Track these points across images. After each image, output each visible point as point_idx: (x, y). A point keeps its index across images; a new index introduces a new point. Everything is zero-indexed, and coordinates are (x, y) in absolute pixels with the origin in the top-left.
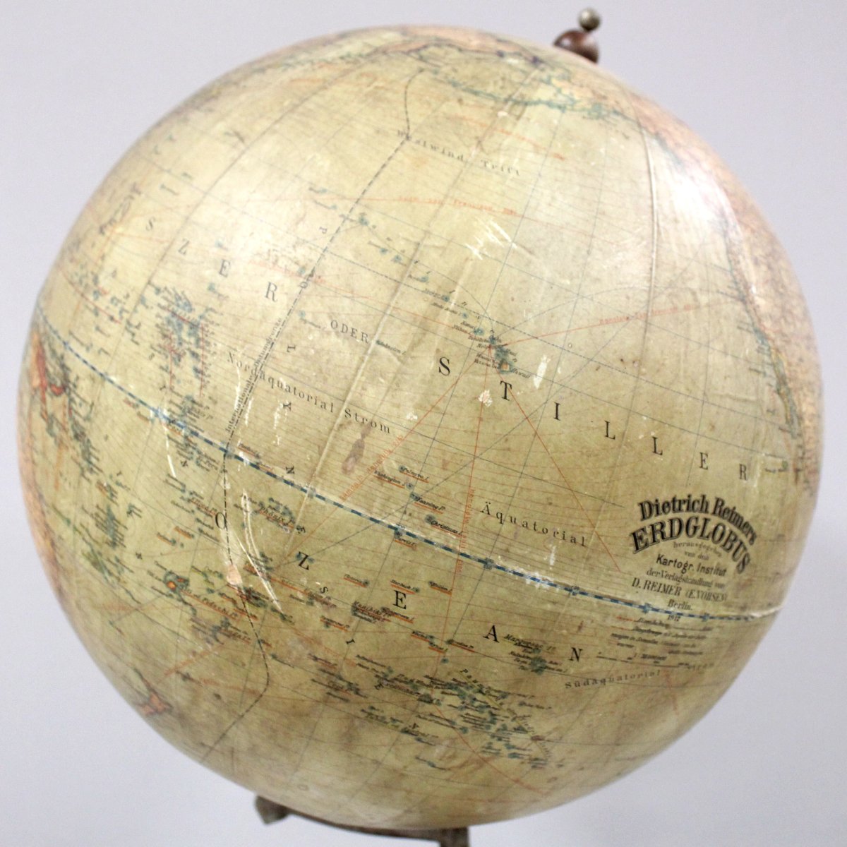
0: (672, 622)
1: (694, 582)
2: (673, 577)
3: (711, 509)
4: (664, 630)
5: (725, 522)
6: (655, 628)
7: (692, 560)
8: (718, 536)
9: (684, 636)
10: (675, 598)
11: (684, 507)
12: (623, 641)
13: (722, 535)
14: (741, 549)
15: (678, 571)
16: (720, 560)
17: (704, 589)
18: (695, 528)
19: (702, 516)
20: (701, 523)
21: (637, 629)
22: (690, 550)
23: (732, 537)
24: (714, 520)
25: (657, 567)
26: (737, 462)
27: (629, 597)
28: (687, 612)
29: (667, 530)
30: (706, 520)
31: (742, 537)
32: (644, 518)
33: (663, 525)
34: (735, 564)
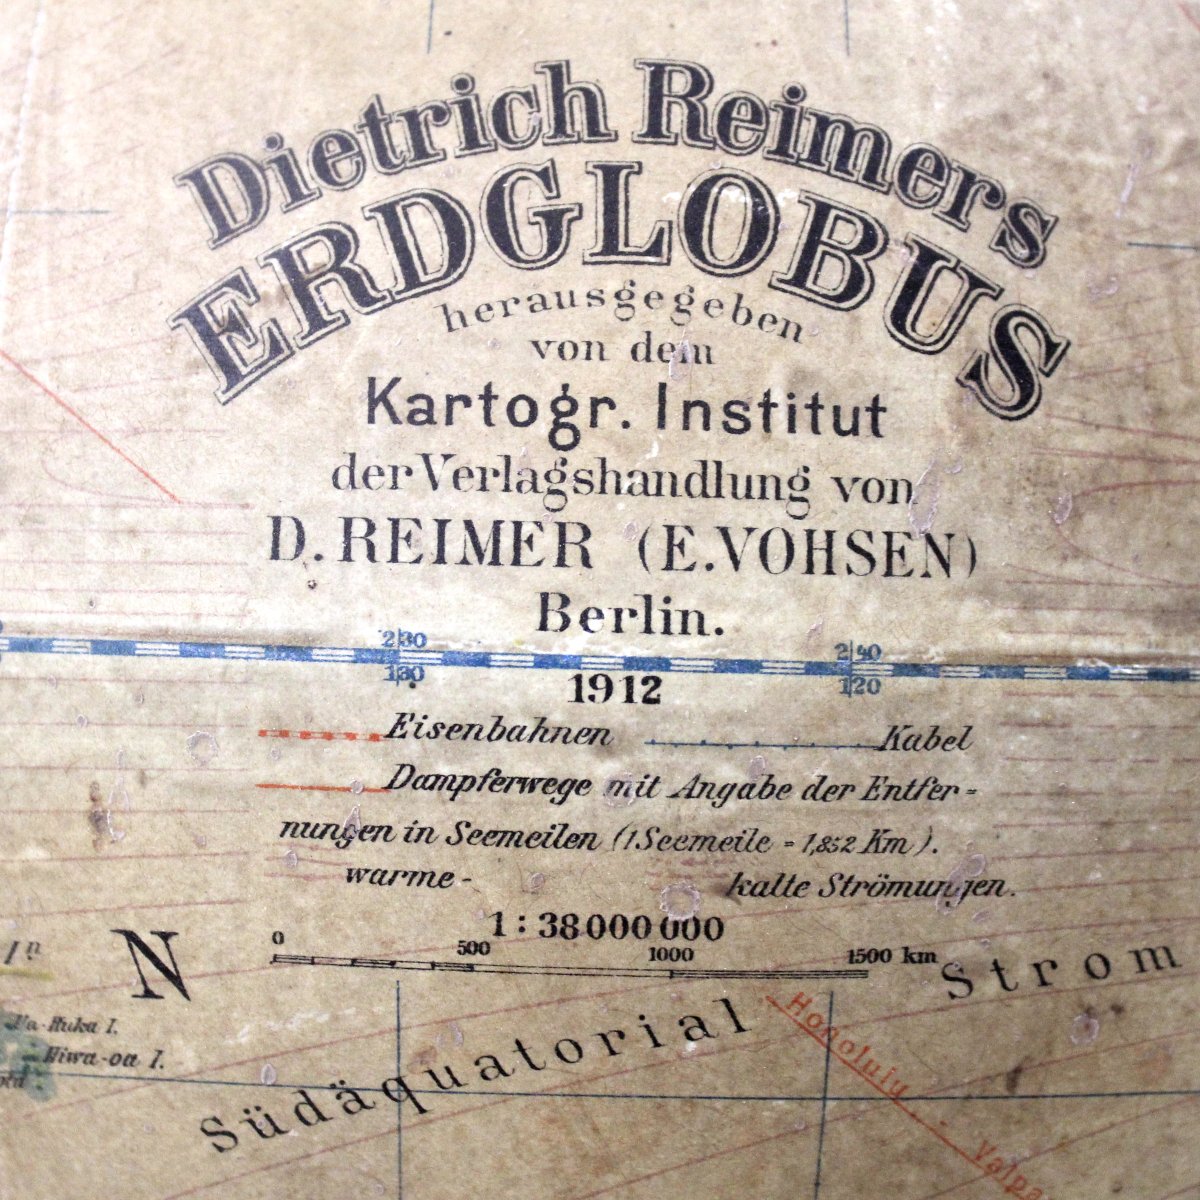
0: (614, 712)
1: (654, 485)
2: (505, 475)
3: (626, 118)
4: (603, 770)
5: (754, 166)
6: (518, 760)
7: (586, 381)
8: (726, 237)
9: (768, 789)
10: (569, 579)
11: (447, 136)
12: (371, 856)
13: (760, 228)
15: (531, 446)
16: (802, 354)
17: (758, 514)
18: (555, 220)
19: (575, 164)
20: (581, 190)
21: (412, 779)
22: (562, 327)
23: (845, 234)
24: (672, 166)
25: (378, 442)
27: (276, 617)
28: (691, 647)
29: (376, 257)
30: (611, 177)
32: (225, 231)
33: (342, 242)
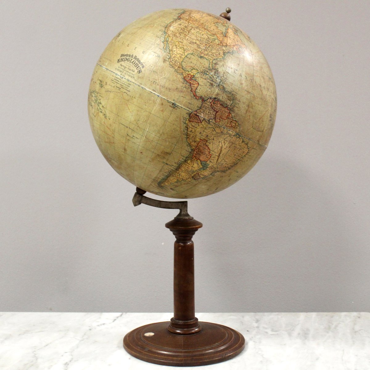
0: (121, 79)
1: (126, 71)
2: (123, 69)
3: (133, 57)
4: (120, 81)
5: (136, 61)
6: (118, 80)
7: (127, 66)
8: (133, 63)
9: (124, 84)
10: (122, 73)
11: (128, 56)
12: (113, 82)
13: (134, 63)
14: (139, 68)
15: (124, 68)
16: (133, 68)
17: (129, 74)
18: (129, 60)
19: (131, 58)
20: (131, 59)
21: (115, 79)
22: (127, 64)
23: (137, 64)
24: (133, 60)
25: (120, 66)
26: (143, 50)
27: (114, 71)
28: (124, 77)
29: (124, 60)
30: (132, 59)
31: (140, 65)
32: (121, 57)
33: (123, 59)
34: (137, 71)
